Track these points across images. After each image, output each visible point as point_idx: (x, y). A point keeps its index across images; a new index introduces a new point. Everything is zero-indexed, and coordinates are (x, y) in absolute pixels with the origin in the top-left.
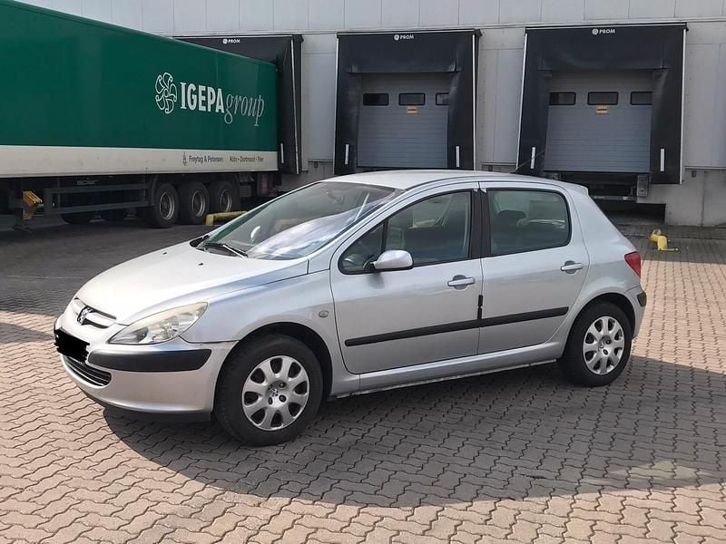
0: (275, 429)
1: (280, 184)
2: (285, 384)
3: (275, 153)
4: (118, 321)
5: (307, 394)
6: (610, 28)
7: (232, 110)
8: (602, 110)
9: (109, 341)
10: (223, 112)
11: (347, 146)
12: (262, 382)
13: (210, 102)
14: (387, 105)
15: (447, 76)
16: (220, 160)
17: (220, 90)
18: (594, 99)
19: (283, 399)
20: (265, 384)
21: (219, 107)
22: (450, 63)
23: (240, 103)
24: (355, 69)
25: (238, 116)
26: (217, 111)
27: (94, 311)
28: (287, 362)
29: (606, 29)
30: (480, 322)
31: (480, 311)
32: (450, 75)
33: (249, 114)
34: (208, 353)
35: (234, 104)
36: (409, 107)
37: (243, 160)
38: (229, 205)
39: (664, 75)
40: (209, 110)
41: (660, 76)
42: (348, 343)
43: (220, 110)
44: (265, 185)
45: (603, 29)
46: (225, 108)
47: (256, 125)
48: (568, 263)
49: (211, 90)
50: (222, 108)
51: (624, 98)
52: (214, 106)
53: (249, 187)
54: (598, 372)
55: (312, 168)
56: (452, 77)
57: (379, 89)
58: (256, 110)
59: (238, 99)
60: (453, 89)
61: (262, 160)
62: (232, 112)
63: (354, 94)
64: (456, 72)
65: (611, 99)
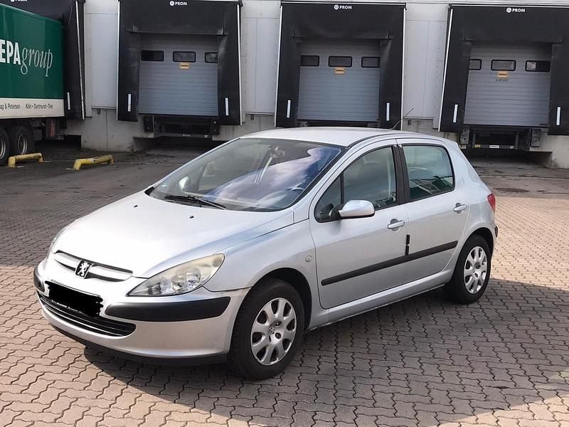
0: (273, 363)
1: (65, 128)
2: (280, 323)
3: (62, 100)
4: (134, 274)
5: (294, 330)
6: (348, 5)
7: (27, 62)
8: (340, 71)
9: (128, 295)
10: (20, 64)
11: (130, 95)
12: (265, 322)
13: (9, 55)
14: (163, 60)
15: (216, 39)
16: (18, 107)
17: (17, 44)
18: (334, 62)
19: (278, 336)
20: (267, 324)
21: (17, 60)
22: (220, 28)
23: (33, 56)
24: (135, 29)
25: (31, 68)
26: (15, 63)
27: (96, 264)
28: (282, 302)
29: (345, 5)
30: (408, 257)
31: (407, 248)
32: (218, 37)
33: (41, 66)
34: (227, 300)
35: (28, 57)
36: (182, 64)
37: (37, 107)
38: (25, 148)
39: (390, 44)
40: (8, 62)
41: (387, 45)
42: (325, 283)
43: (17, 62)
44: (53, 129)
45: (342, 5)
46: (21, 59)
47: (47, 76)
48: (458, 205)
49: (9, 43)
50: (18, 60)
51: (357, 62)
52: (12, 58)
53: (41, 131)
54: (472, 291)
55: (95, 114)
56: (220, 40)
57: (156, 47)
58: (46, 62)
59: (32, 52)
60: (222, 50)
61: (52, 106)
62: (27, 63)
63: (134, 50)
64: (224, 35)
65: (346, 62)
